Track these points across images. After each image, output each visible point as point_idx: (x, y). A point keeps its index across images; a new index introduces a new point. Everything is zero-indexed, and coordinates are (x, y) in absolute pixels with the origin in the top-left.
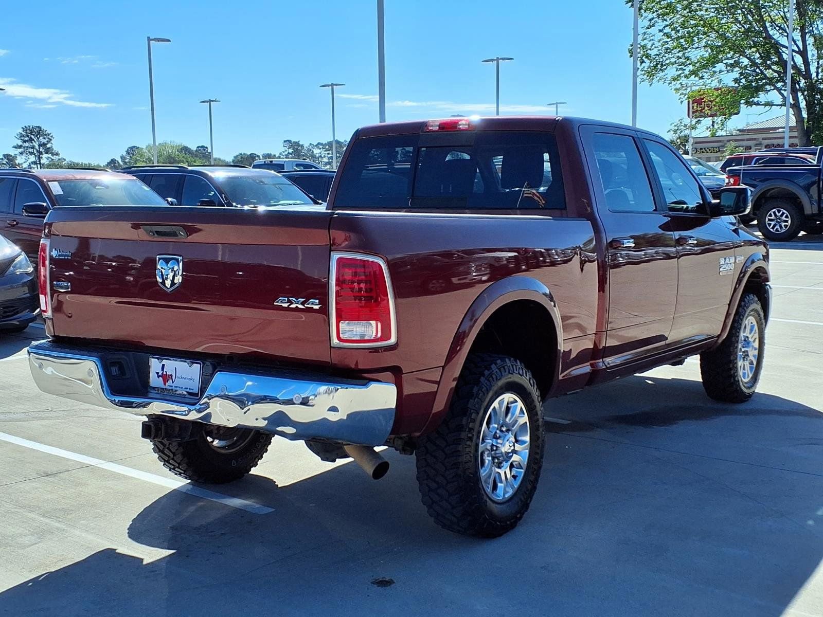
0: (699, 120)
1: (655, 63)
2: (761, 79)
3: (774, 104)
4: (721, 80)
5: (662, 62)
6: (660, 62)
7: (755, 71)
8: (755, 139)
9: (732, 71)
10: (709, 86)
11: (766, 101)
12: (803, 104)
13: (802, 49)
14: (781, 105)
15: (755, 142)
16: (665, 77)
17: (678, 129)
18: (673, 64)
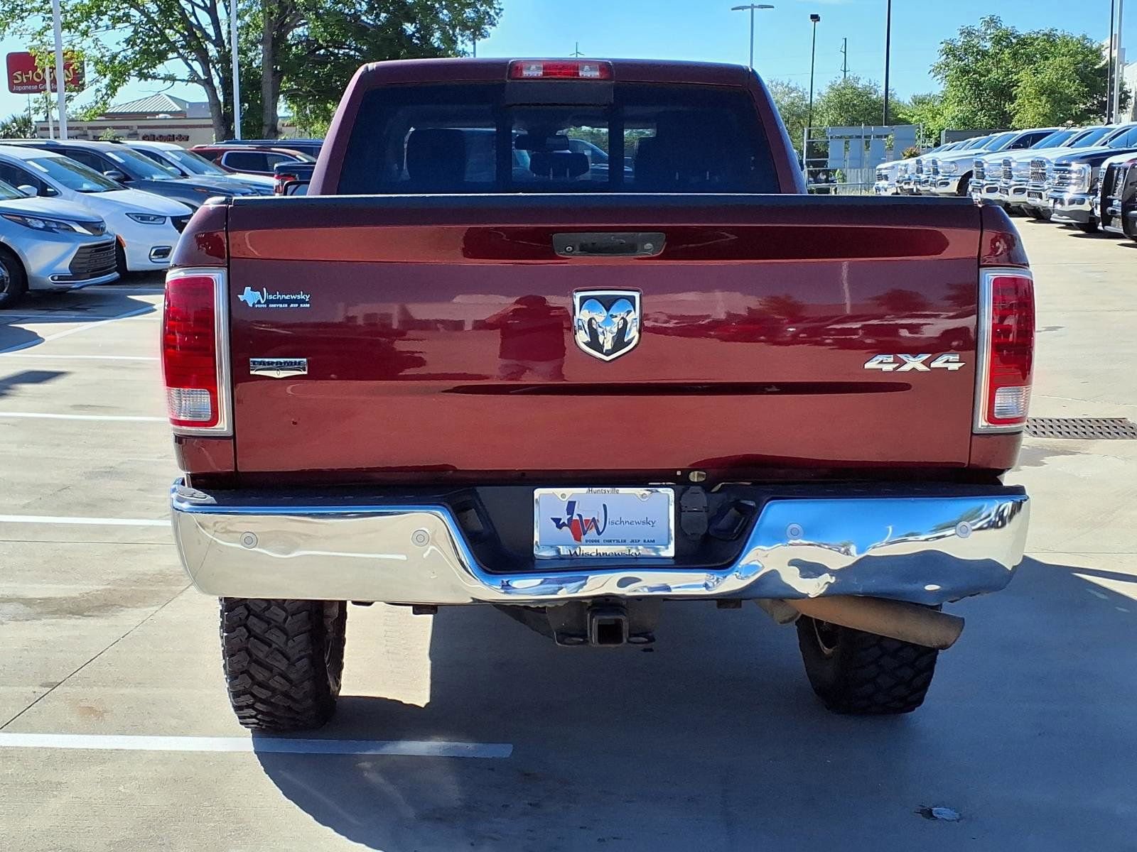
0: (71, 96)
1: (11, 7)
2: (161, 43)
3: (177, 78)
4: (97, 39)
5: (22, 5)
6: (18, 5)
7: (151, 30)
8: (128, 127)
9: (114, 28)
10: (81, 47)
11: (167, 73)
12: (216, 81)
13: (209, 5)
14: (188, 81)
15: (127, 131)
16: (21, 29)
17: (40, 108)
18: (38, 11)
